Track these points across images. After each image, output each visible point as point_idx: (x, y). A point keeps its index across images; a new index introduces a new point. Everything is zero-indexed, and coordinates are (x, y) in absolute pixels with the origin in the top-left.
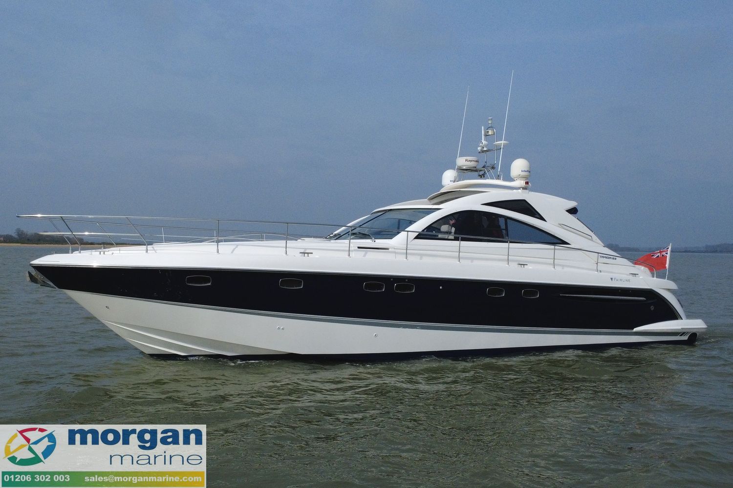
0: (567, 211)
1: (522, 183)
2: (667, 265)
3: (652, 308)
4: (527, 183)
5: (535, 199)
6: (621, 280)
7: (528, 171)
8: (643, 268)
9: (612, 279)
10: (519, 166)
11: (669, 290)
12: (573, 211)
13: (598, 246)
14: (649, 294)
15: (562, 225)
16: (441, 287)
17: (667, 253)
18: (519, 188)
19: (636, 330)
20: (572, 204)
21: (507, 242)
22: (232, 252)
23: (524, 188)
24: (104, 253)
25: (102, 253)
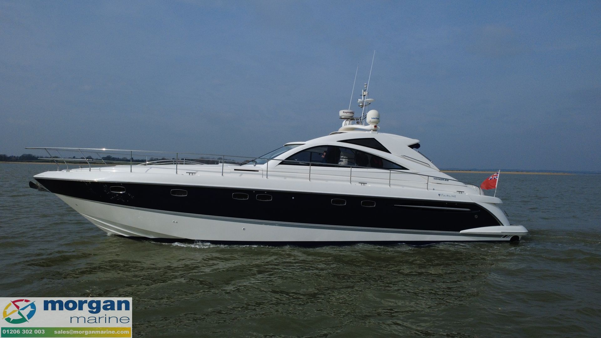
0: (409, 146)
1: (372, 126)
2: (496, 186)
3: (476, 216)
4: (375, 126)
5: (381, 138)
6: (448, 196)
7: (376, 118)
8: (474, 187)
9: (439, 195)
10: (371, 115)
11: (495, 204)
12: (415, 146)
13: (435, 171)
14: (474, 207)
15: (404, 156)
17: (497, 177)
18: (370, 130)
19: (461, 232)
20: (415, 141)
21: (350, 167)
23: (373, 130)
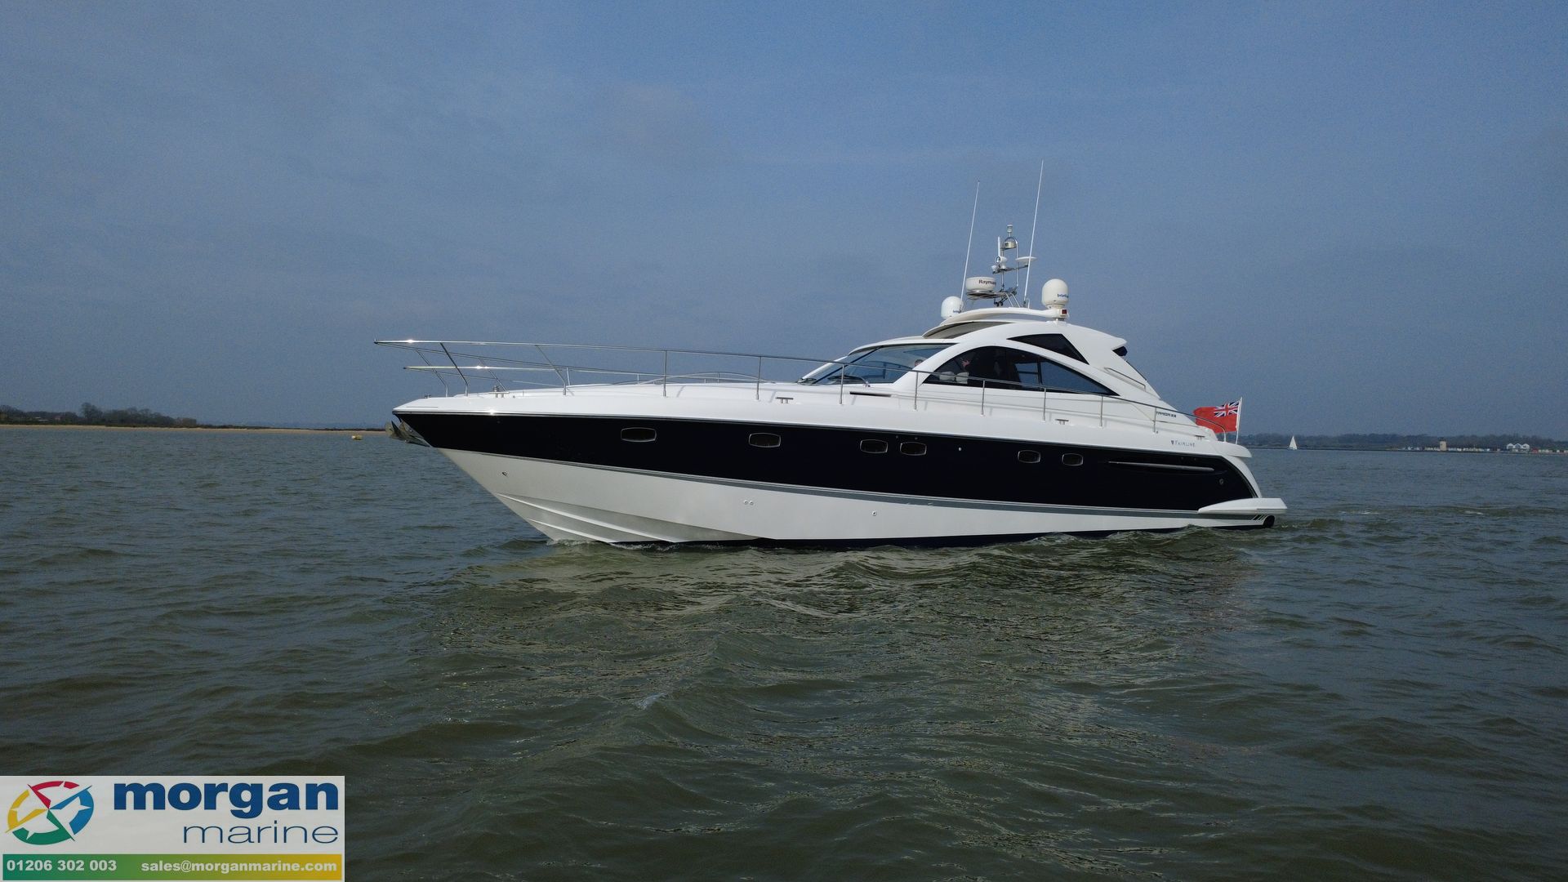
0: (1114, 351)
1: (1056, 312)
2: (1237, 427)
3: (1221, 482)
4: (1064, 312)
5: (1075, 334)
6: (1184, 443)
7: (1065, 296)
8: (1207, 429)
9: (1172, 442)
10: (1054, 289)
11: (1242, 458)
12: (1121, 351)
13: (1151, 396)
14: (1219, 463)
15: (1107, 370)
16: (960, 449)
17: (1236, 411)
18: (1055, 319)
19: (1202, 510)
20: (1120, 342)
21: (1043, 390)
22: (678, 395)
23: (1061, 319)
24: (503, 396)
25: (499, 396)
